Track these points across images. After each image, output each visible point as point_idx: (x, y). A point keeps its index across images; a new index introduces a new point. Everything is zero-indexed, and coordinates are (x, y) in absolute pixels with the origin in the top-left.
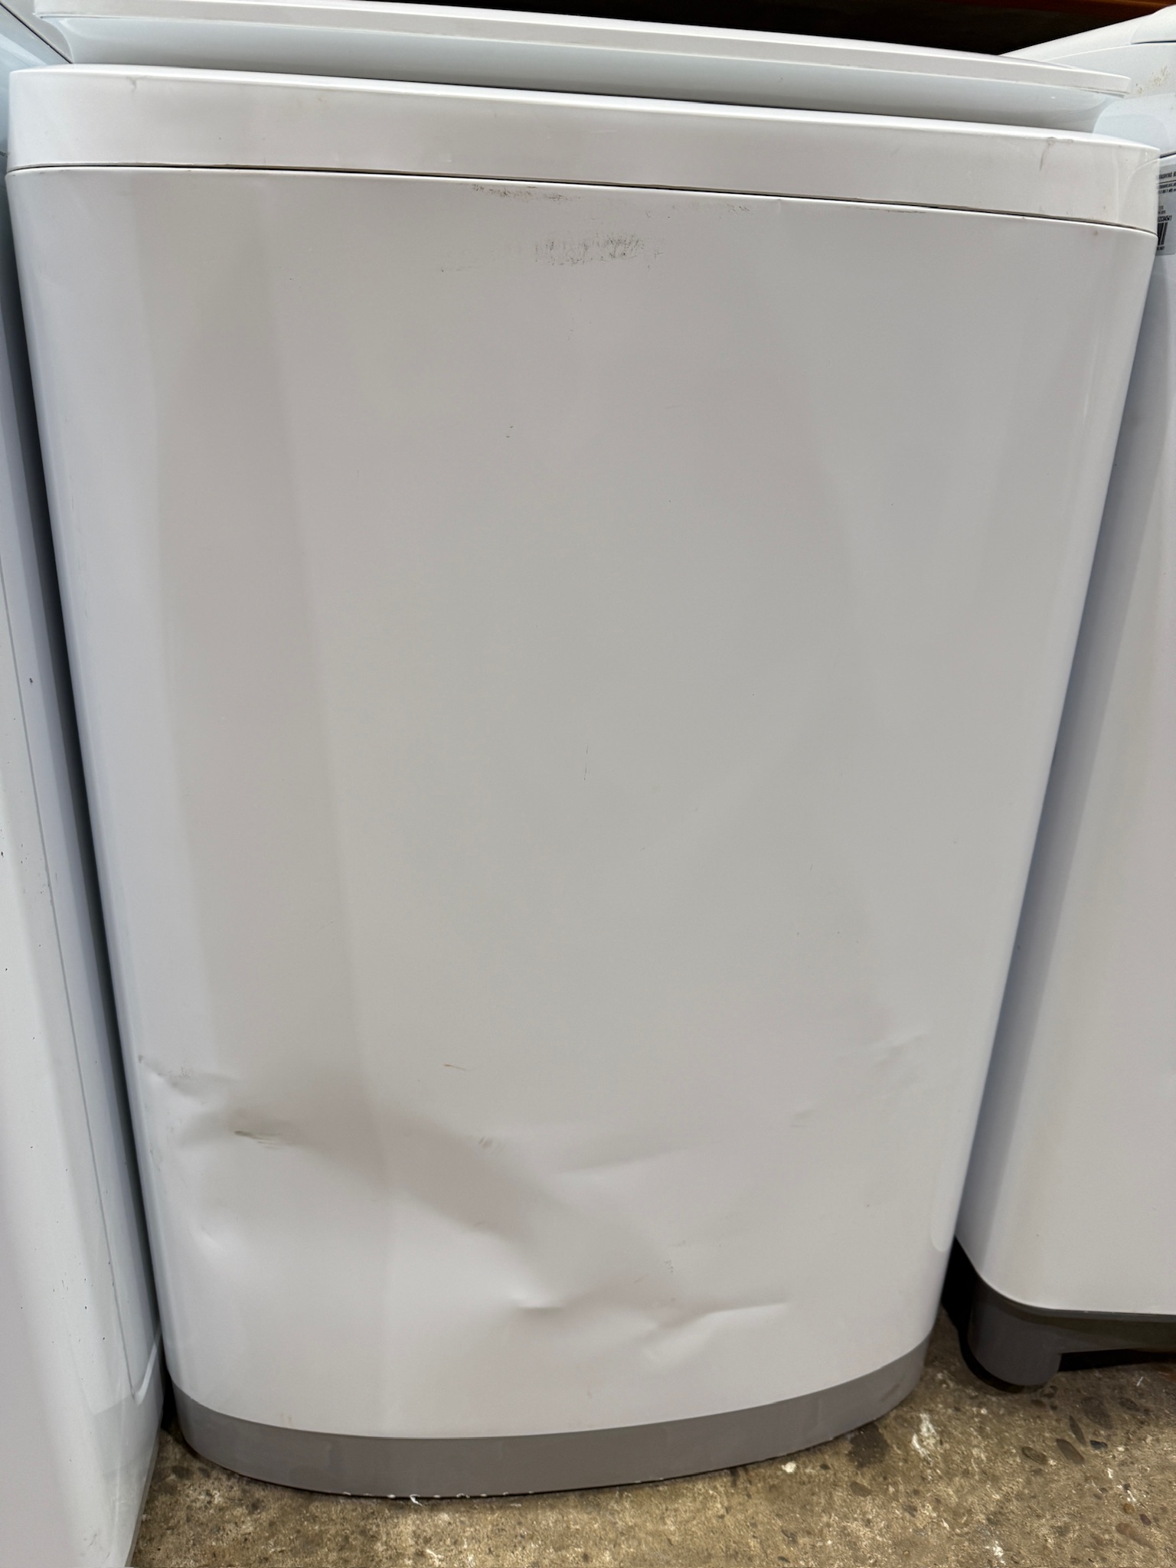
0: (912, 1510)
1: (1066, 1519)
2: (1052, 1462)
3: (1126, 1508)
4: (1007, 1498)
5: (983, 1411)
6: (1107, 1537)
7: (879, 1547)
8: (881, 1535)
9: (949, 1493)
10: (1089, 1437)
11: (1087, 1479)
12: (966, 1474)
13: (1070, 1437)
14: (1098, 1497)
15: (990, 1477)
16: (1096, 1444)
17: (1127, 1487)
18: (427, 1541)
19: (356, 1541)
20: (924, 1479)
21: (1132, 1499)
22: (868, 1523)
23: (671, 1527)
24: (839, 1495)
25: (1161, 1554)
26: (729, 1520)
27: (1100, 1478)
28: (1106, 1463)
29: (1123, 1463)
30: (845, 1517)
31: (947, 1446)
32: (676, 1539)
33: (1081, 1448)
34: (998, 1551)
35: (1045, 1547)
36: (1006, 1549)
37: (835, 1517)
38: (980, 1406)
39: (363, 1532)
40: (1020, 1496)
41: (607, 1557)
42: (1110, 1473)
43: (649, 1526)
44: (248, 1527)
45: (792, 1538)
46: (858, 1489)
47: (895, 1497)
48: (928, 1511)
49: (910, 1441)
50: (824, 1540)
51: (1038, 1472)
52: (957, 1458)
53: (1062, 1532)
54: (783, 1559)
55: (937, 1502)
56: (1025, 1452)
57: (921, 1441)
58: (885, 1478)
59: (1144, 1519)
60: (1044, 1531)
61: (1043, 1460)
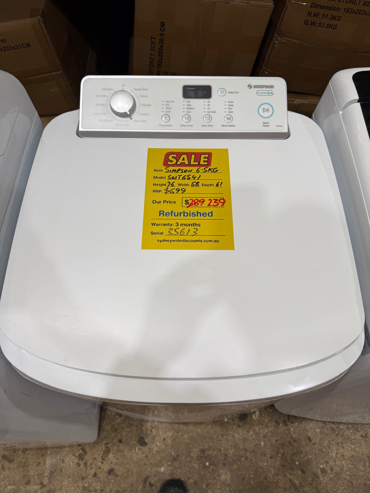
0: (248, 432)
1: (279, 438)
2: (281, 425)
3: (292, 438)
4: (268, 432)
5: (271, 410)
6: (285, 443)
7: (239, 439)
8: (240, 437)
9: (257, 429)
10: (291, 420)
11: (286, 430)
12: (262, 425)
13: (287, 420)
14: (287, 434)
15: (267, 426)
16: (292, 422)
17: (294, 433)
18: (153, 428)
19: (139, 426)
20: (253, 425)
21: (294, 436)
22: (239, 434)
23: (199, 430)
24: (235, 427)
25: (295, 449)
26: (211, 430)
27: (289, 430)
28: (292, 427)
29: (296, 427)
30: (234, 432)
31: (260, 417)
32: (200, 433)
33: (288, 423)
34: (263, 444)
35: (272, 444)
36: (264, 443)
37: (232, 432)
38: (270, 409)
39: (141, 424)
40: (271, 432)
41: (186, 436)
42: (292, 430)
43: (195, 430)
44: (119, 421)
45: (222, 436)
46: (239, 426)
47: (246, 429)
48: (251, 432)
49: (253, 415)
50: (229, 437)
51: (277, 427)
52: (261, 421)
53: (277, 441)
54: (220, 440)
55: (254, 431)
56: (276, 421)
57: (255, 415)
58: (245, 424)
59: (295, 441)
60: (273, 440)
61: (279, 424)
